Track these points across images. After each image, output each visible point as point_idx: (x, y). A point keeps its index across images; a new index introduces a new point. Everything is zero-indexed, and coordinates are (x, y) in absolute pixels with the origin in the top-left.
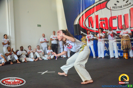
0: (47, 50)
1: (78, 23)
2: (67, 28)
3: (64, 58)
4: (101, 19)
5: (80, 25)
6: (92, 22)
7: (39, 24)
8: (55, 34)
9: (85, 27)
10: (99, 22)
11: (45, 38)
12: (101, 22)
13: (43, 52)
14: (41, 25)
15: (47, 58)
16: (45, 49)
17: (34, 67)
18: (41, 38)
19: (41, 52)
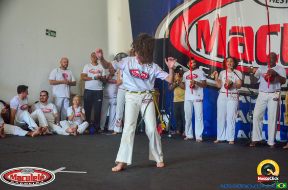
1: (167, 37)
3: (117, 133)
4: (234, 31)
5: (171, 40)
6: (209, 36)
7: (50, 29)
9: (187, 48)
10: (229, 38)
11: (66, 72)
12: (234, 39)
13: (55, 112)
14: (55, 32)
15: (67, 132)
16: (63, 102)
17: (26, 152)
18: (54, 71)
19: (52, 112)
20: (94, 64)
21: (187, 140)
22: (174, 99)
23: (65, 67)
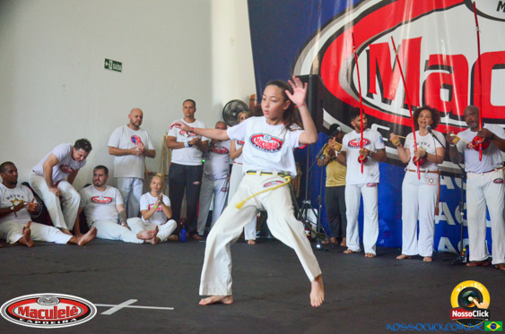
0: (144, 192)
2: (255, 93)
4: (434, 62)
5: (322, 78)
7: (112, 58)
8: (196, 115)
10: (424, 75)
11: (137, 133)
12: (434, 77)
13: (119, 202)
14: (120, 64)
15: (139, 238)
17: (68, 272)
18: (118, 130)
19: (113, 203)
20: (188, 119)
21: (349, 254)
22: (327, 182)
23: (137, 124)
